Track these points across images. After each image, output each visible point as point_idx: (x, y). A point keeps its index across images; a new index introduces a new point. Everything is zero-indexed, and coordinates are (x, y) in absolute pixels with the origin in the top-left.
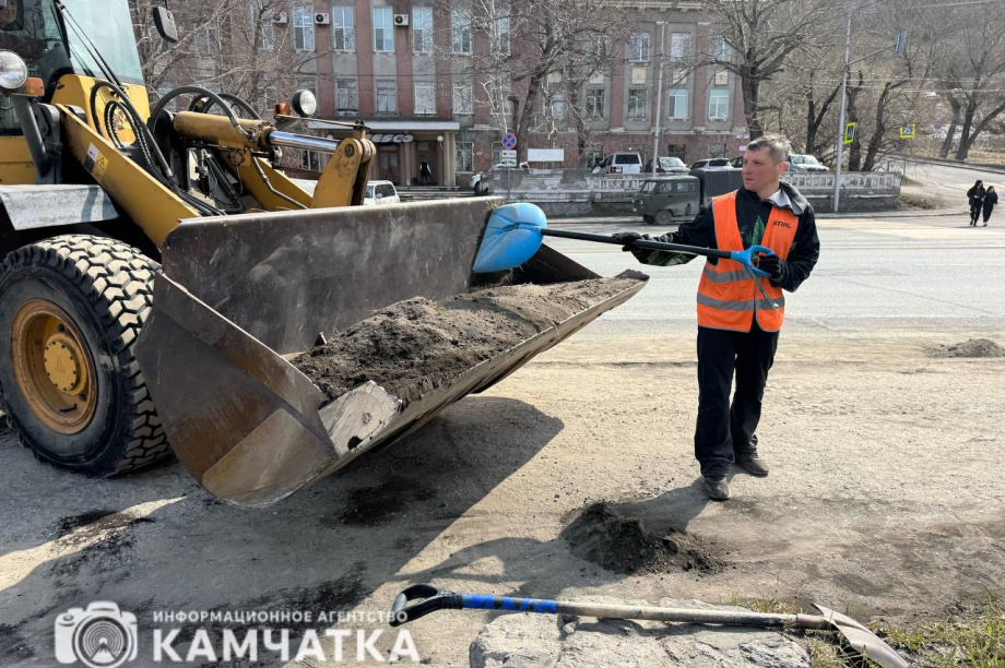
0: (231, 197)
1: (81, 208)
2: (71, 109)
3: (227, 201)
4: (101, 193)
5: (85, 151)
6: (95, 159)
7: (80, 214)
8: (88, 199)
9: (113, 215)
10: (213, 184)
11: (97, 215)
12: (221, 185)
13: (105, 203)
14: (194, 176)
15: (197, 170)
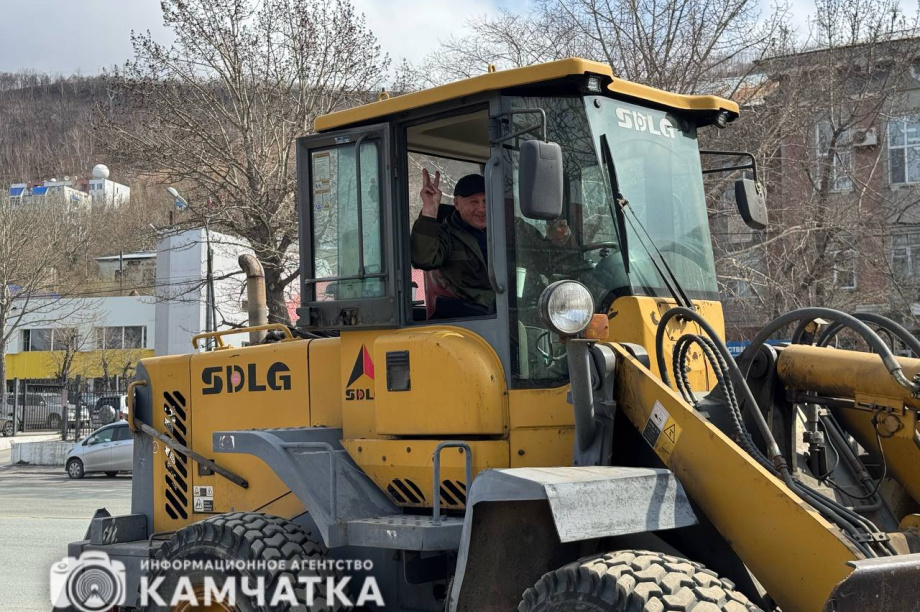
0: (862, 485)
1: (646, 507)
2: (629, 350)
3: (856, 492)
4: (673, 483)
5: (647, 415)
6: (661, 426)
7: (644, 518)
8: (655, 493)
9: (690, 520)
10: (832, 463)
11: (667, 521)
12: (846, 464)
13: (678, 499)
14: (802, 448)
15: (807, 438)
